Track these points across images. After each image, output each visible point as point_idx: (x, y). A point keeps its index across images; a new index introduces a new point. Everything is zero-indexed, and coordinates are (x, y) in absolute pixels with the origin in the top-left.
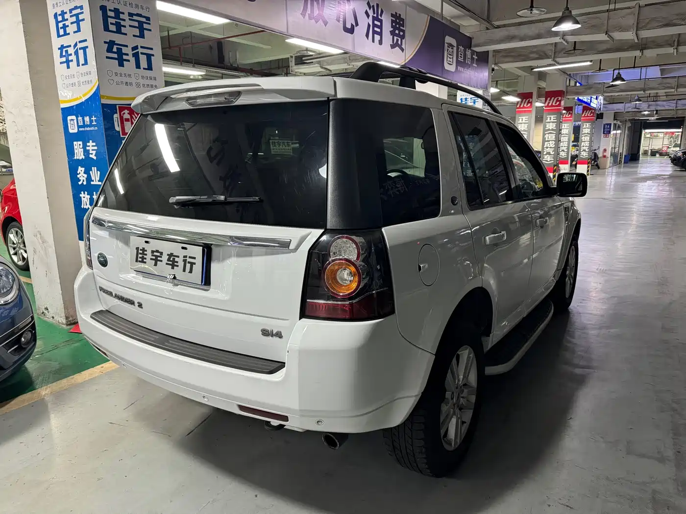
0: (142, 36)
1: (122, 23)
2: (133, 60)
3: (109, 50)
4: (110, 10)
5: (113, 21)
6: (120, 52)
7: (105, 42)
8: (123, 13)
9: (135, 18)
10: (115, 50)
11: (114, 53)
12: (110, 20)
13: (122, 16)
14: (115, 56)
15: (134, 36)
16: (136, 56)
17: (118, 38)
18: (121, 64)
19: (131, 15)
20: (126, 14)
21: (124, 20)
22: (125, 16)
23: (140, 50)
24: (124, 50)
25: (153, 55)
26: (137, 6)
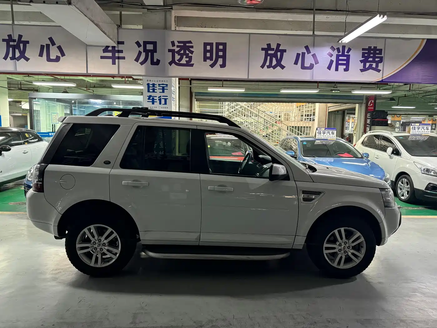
0: (163, 92)
1: (155, 88)
2: (158, 101)
3: (149, 99)
4: (151, 85)
5: (152, 88)
6: (153, 99)
7: (147, 96)
8: (156, 85)
9: (161, 86)
10: (151, 98)
11: (151, 99)
12: (150, 88)
13: (155, 86)
14: (151, 101)
15: (160, 92)
16: (160, 100)
17: (153, 94)
18: (153, 103)
19: (159, 85)
20: (158, 85)
21: (156, 87)
22: (157, 86)
23: (162, 97)
24: (155, 98)
25: (168, 99)
26: (162, 81)
